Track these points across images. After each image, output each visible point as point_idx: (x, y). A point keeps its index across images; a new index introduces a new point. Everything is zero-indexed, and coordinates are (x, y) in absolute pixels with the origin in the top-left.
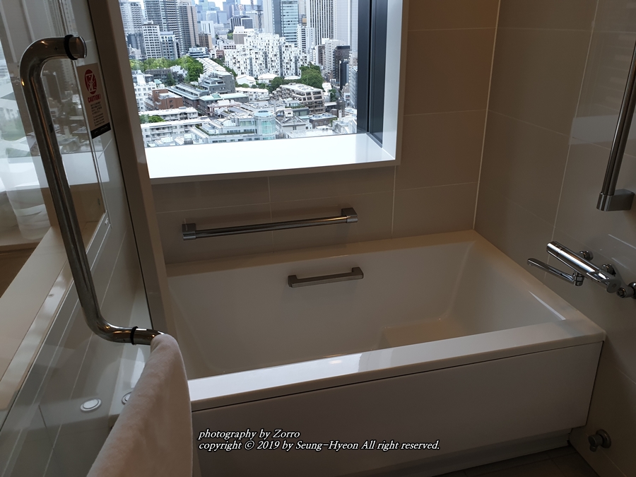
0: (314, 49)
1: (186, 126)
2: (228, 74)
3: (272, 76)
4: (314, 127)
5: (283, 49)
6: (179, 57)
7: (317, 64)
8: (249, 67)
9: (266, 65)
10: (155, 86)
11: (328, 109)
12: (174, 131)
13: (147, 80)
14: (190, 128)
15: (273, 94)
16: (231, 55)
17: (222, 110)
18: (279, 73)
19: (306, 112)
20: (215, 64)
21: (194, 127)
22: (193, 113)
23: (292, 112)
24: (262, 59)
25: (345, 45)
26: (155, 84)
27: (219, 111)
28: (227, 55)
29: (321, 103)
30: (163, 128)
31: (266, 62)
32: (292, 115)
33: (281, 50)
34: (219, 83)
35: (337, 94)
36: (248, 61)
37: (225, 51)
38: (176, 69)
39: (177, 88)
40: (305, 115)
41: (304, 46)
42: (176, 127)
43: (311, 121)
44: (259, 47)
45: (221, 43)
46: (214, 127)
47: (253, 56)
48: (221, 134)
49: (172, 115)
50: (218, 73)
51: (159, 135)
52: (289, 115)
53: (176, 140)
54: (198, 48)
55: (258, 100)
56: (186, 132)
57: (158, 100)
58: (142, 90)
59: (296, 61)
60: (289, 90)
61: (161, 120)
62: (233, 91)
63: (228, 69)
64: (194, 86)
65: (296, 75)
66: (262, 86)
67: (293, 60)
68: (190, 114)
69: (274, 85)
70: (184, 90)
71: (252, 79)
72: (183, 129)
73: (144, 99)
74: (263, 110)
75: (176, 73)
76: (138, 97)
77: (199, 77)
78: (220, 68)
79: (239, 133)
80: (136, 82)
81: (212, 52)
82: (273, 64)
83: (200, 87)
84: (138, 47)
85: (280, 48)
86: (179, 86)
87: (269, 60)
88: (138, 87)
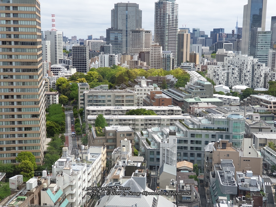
1: (171, 120)
2: (209, 83)
3: (244, 87)
5: (256, 67)
6: (173, 69)
8: (226, 79)
9: (240, 78)
10: (153, 89)
12: (162, 123)
13: (148, 84)
14: (175, 122)
15: (244, 101)
16: (212, 69)
17: (200, 110)
18: (250, 85)
19: (271, 118)
20: (199, 75)
21: (178, 122)
22: (178, 111)
23: (259, 117)
24: (237, 73)
26: (153, 87)
27: (198, 111)
28: (209, 69)
30: (155, 120)
31: (240, 76)
32: (259, 119)
34: (200, 90)
36: (226, 75)
37: (208, 66)
38: (170, 77)
39: (169, 91)
40: (270, 120)
41: (273, 66)
42: (164, 120)
44: (236, 65)
45: (206, 60)
46: (193, 123)
47: (230, 71)
48: (198, 129)
49: (162, 111)
50: (201, 82)
51: (150, 124)
52: (257, 119)
53: (163, 130)
54: (188, 64)
55: (231, 105)
56: (171, 124)
57: (153, 99)
58: (143, 90)
59: (266, 77)
60: (257, 99)
61: (153, 114)
62: (211, 97)
63: (208, 80)
64: (181, 90)
65: (265, 87)
66: (234, 94)
67: (263, 76)
68: (176, 111)
69: (245, 94)
70: (174, 93)
71: (227, 88)
72: (169, 122)
73: (144, 98)
74: (235, 113)
75: (169, 80)
76: (140, 96)
77: (186, 84)
78: (203, 79)
79: (213, 130)
80: (140, 85)
81: (198, 67)
82: (246, 78)
83: (186, 91)
84: (146, 60)
85: (253, 66)
86: (170, 89)
87: (243, 75)
88: (141, 88)
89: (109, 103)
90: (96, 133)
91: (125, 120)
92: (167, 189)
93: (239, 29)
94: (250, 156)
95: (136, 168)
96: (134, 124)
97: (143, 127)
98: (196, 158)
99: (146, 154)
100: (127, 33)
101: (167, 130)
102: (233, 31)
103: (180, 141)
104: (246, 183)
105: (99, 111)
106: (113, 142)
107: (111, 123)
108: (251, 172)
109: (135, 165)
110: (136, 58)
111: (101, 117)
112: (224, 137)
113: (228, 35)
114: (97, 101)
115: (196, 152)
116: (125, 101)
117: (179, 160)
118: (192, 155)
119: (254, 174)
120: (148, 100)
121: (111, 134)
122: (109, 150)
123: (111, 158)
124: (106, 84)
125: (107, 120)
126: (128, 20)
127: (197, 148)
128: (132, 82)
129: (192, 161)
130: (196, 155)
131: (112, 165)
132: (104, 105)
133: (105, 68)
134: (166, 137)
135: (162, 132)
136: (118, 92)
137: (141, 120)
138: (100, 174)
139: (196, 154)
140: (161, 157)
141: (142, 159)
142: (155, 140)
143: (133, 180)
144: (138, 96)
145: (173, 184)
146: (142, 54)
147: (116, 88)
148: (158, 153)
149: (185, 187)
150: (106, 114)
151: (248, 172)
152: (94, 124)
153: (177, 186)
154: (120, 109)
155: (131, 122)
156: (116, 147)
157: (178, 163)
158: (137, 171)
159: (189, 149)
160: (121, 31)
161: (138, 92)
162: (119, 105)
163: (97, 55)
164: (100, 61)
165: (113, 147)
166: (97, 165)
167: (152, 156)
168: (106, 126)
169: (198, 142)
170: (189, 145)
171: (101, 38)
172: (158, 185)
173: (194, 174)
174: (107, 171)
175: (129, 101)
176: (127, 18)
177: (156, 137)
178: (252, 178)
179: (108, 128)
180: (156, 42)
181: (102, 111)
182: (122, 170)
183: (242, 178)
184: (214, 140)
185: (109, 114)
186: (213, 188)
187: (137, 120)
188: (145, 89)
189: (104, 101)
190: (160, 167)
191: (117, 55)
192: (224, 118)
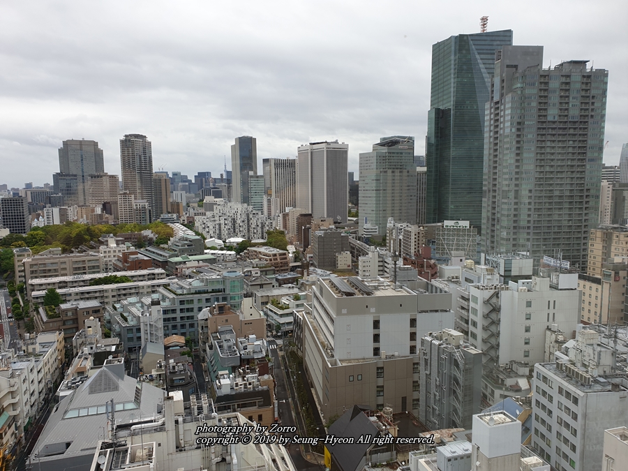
0: (279, 216)
1: (153, 286)
2: (198, 237)
3: (240, 240)
4: (280, 286)
5: (251, 216)
6: (150, 222)
7: (282, 229)
8: (217, 232)
9: (234, 230)
10: (126, 249)
11: (293, 269)
12: (141, 291)
13: (118, 243)
14: (157, 289)
15: (241, 255)
16: (201, 221)
17: (190, 270)
18: (246, 237)
19: (272, 272)
20: (185, 228)
21: (162, 288)
22: (161, 274)
23: (259, 272)
24: (230, 224)
25: (307, 213)
26: (125, 246)
27: (188, 272)
28: (197, 221)
29: (287, 264)
30: (130, 289)
31: (234, 227)
32: (259, 275)
33: (248, 217)
34: (188, 246)
35: (301, 255)
36: (217, 227)
37: (196, 217)
38: (148, 233)
39: (147, 250)
40: (271, 275)
41: (269, 214)
42: (143, 287)
43: (277, 280)
44: (228, 214)
45: (191, 210)
46: (182, 288)
47: (222, 222)
48: (188, 294)
49: (140, 276)
50: (188, 237)
51: (125, 295)
52: (256, 275)
53: (142, 300)
54: (170, 215)
55: (226, 261)
56: (153, 292)
57: (126, 261)
58: (112, 252)
59: (263, 227)
60: (256, 252)
61: (128, 281)
62: (203, 253)
63: (197, 234)
64: (164, 248)
65: (263, 238)
66: (229, 248)
67: (260, 226)
68: (158, 274)
69: (240, 248)
70: (154, 253)
71: (221, 242)
72: (150, 290)
73: (113, 261)
74: (232, 270)
75: (146, 236)
76: (108, 259)
77: (169, 240)
78: (190, 232)
79: (207, 292)
80: (107, 245)
81: (182, 218)
82: (241, 229)
83: (169, 249)
84: (113, 213)
85: (248, 215)
86: (148, 248)
87: (237, 225)
88: (109, 249)
89: (63, 272)
90: (47, 315)
91: (88, 293)
92: (154, 373)
93: (229, 173)
94: (251, 318)
95: (110, 353)
96: (102, 297)
97: (115, 299)
98: (187, 330)
99: (122, 333)
100: (83, 179)
101: (147, 300)
102: (222, 175)
103: (165, 312)
104: (250, 349)
105: (49, 284)
106: (74, 323)
107: (68, 298)
108: (254, 336)
109: (108, 350)
110: (98, 210)
111: (52, 292)
112: (221, 300)
113: (215, 180)
114: (44, 271)
115: (187, 323)
116: (87, 268)
117: (166, 335)
118: (183, 326)
119: (257, 339)
120: (120, 264)
121: (70, 314)
122: (67, 336)
123: (72, 345)
124: (56, 246)
125: (62, 295)
126: (84, 162)
127: (188, 318)
128: (95, 242)
129: (183, 334)
130: (187, 326)
131: (74, 354)
132: (56, 276)
133: (54, 225)
134: (148, 309)
135: (142, 303)
136: (76, 256)
137: (112, 290)
138: (56, 369)
139: (187, 324)
140: (142, 334)
141: (117, 340)
142: (133, 314)
143: (105, 369)
144: (105, 259)
145: (161, 367)
146: (108, 206)
147: (72, 252)
148: (139, 330)
149: (176, 368)
150: (60, 288)
151: (251, 336)
152: (42, 303)
153: (166, 367)
154: (82, 279)
155: (97, 295)
156: (77, 329)
157: (166, 339)
158: (110, 358)
159: (179, 320)
160: (76, 176)
161: (105, 255)
162: (78, 274)
163: (42, 209)
164: (45, 217)
165: (74, 330)
166: (51, 357)
167: (130, 335)
168: (61, 303)
169: (188, 310)
170: (178, 315)
171: (47, 185)
172: (141, 370)
173: (186, 349)
174: (67, 364)
175: (94, 267)
176: (82, 160)
177: (134, 310)
178: (255, 343)
179: (63, 306)
180: (125, 189)
181: (54, 284)
182: (89, 360)
183: (244, 345)
184: (209, 304)
185: (64, 287)
186: (211, 362)
187: (106, 291)
188: (114, 249)
189: (56, 270)
190: (142, 347)
191: (71, 208)
192: (219, 277)
